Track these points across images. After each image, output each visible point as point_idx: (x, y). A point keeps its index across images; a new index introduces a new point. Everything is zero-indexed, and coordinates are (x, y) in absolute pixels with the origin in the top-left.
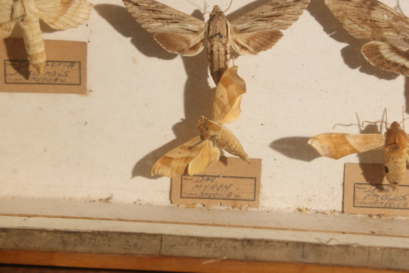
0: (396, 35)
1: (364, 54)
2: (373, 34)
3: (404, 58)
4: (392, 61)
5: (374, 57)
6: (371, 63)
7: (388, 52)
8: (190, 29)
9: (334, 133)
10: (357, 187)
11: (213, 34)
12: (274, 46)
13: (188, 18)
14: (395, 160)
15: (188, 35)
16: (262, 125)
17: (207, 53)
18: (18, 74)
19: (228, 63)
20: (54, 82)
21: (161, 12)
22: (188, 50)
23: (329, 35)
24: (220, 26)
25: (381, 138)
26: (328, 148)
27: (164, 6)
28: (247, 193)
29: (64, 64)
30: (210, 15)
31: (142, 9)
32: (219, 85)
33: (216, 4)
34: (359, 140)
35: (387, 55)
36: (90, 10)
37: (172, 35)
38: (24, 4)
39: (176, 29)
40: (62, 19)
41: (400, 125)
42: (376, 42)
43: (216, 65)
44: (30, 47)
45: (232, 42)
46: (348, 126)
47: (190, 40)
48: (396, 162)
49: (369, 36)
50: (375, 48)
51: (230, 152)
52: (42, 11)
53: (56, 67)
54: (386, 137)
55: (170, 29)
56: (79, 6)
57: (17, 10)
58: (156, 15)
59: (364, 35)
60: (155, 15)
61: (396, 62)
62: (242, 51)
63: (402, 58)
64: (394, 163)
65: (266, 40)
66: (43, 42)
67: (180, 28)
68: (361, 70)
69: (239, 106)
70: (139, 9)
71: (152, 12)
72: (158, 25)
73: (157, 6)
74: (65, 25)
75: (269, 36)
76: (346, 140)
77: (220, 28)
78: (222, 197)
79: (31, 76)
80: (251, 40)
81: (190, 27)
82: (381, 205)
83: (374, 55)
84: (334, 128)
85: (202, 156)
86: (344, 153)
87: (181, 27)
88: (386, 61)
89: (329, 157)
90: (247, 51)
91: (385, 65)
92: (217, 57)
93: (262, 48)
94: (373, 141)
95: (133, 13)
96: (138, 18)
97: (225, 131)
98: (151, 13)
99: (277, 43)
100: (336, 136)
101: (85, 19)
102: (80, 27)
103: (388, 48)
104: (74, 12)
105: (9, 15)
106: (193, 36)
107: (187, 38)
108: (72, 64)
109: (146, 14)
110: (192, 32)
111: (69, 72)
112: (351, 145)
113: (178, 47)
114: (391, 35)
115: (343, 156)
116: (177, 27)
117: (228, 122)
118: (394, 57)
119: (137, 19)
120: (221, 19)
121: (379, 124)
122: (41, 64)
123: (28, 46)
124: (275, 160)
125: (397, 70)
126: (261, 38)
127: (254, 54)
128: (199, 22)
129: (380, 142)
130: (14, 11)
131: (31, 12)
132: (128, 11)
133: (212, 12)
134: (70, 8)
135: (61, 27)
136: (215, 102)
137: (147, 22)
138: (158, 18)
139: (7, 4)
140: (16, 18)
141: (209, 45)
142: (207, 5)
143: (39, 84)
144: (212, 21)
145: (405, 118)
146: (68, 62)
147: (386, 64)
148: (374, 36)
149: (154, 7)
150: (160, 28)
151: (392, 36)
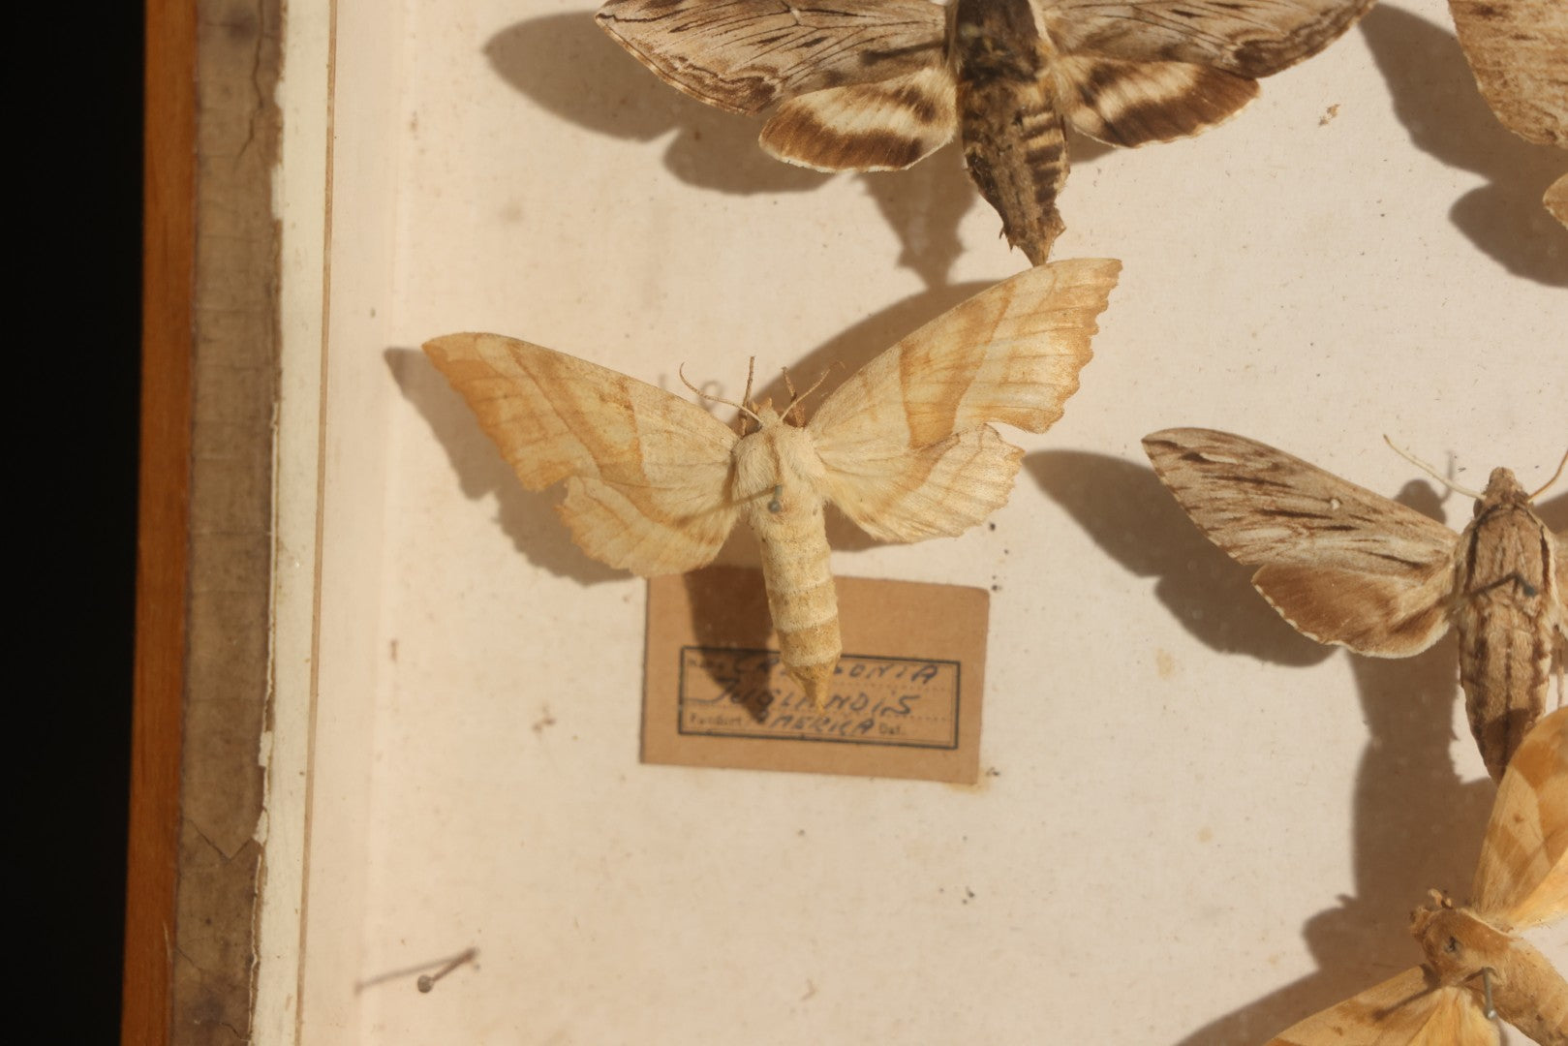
8: (1396, 555)
11: (1489, 577)
13: (1391, 515)
15: (1390, 577)
17: (1461, 648)
18: (726, 700)
19: (1541, 688)
20: (858, 735)
21: (1289, 487)
22: (1385, 635)
24: (1518, 548)
27: (1299, 467)
29: (898, 668)
30: (1479, 506)
31: (1216, 474)
32: (1507, 776)
33: (1500, 465)
36: (1014, 473)
37: (1327, 574)
38: (778, 447)
39: (1342, 552)
40: (909, 502)
43: (1495, 696)
44: (786, 603)
45: (1560, 611)
47: (1395, 597)
51: (1544, 1038)
52: (839, 471)
53: (868, 677)
55: (1318, 552)
56: (975, 455)
57: (749, 468)
58: (1269, 498)
60: (1263, 497)
66: (832, 587)
67: (1360, 550)
70: (1201, 474)
71: (1252, 488)
72: (1271, 535)
73: (1276, 467)
74: (917, 525)
77: (1518, 554)
79: (775, 711)
81: (1399, 546)
87: (1362, 545)
92: (1503, 668)
95: (1181, 488)
96: (1197, 508)
97: (1525, 956)
98: (1250, 490)
101: (993, 506)
102: (970, 533)
104: (956, 478)
105: (719, 487)
106: (1407, 581)
107: (1385, 588)
108: (930, 671)
109: (1230, 494)
110: (1405, 567)
111: (916, 697)
113: (1347, 621)
116: (1346, 544)
117: (1537, 922)
119: (1192, 511)
120: (1523, 522)
122: (825, 666)
123: (782, 600)
128: (1434, 530)
130: (741, 469)
131: (800, 477)
132: (1158, 481)
133: (1484, 493)
134: (941, 465)
135: (899, 533)
136: (1490, 840)
137: (1231, 524)
138: (1273, 508)
139: (713, 444)
140: (745, 495)
141: (1471, 618)
142: (1459, 464)
143: (803, 738)
144: (1488, 529)
146: (915, 660)
149: (1262, 470)
150: (1281, 547)
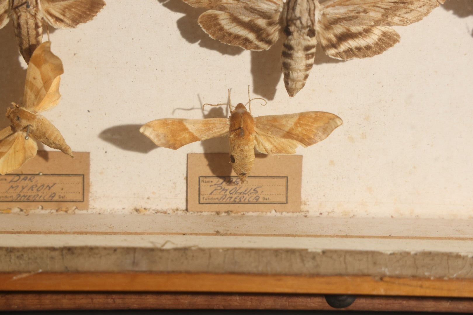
0: (236, 2)
1: (201, 26)
2: (210, 2)
3: (246, 30)
4: (233, 33)
5: (213, 29)
6: (210, 36)
7: (228, 23)
9: (170, 119)
10: (202, 180)
11: (18, 3)
12: (95, 17)
14: (241, 148)
16: (89, 111)
17: (14, 26)
19: (40, 37)
23: (162, 3)
25: (225, 123)
26: (164, 137)
28: (74, 193)
32: (30, 65)
34: (199, 126)
35: (228, 26)
41: (245, 107)
42: (214, 11)
43: (25, 41)
45: (43, 14)
46: (189, 110)
48: (242, 150)
49: (206, 5)
50: (213, 19)
51: (49, 145)
54: (230, 122)
59: (200, 3)
61: (238, 35)
62: (56, 23)
63: (244, 29)
64: (241, 151)
65: (84, 10)
68: (201, 45)
69: (58, 90)
75: (89, 5)
76: (185, 126)
78: (44, 199)
80: (67, 10)
82: (230, 200)
83: (213, 27)
84: (173, 112)
85: (15, 151)
86: (183, 142)
88: (227, 33)
89: (167, 147)
90: (63, 24)
91: (225, 38)
92: (26, 32)
93: (81, 20)
94: (216, 126)
97: (42, 120)
99: (98, 14)
100: (172, 122)
103: (228, 18)
112: (190, 132)
114: (230, 3)
115: (182, 145)
117: (45, 110)
118: (235, 29)
121: (224, 107)
124: (106, 152)
125: (239, 44)
126: (78, 8)
127: (72, 27)
129: (225, 127)
136: (27, 85)
145: (251, 99)
147: (226, 36)
148: (211, 4)
151: (232, 4)
